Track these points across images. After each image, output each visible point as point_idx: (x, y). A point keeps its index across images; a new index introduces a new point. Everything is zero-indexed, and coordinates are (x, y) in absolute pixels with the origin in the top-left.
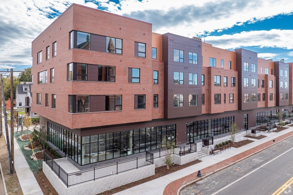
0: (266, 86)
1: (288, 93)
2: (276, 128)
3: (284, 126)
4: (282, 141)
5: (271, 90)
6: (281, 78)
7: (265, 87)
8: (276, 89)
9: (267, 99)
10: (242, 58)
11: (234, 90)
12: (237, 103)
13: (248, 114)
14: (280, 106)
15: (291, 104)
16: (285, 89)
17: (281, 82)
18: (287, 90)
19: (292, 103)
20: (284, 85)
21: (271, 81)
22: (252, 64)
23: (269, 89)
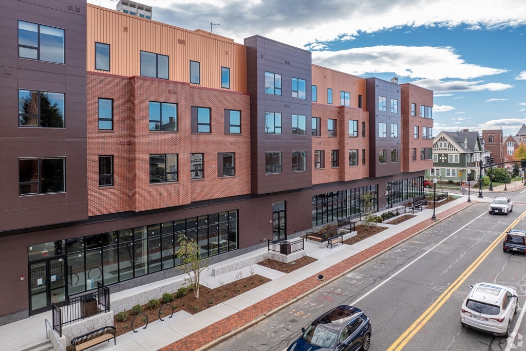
0: (340, 133)
1: (401, 147)
2: (356, 232)
3: (379, 225)
4: (344, 275)
5: (355, 142)
6: (379, 116)
7: (338, 134)
8: (370, 141)
9: (343, 163)
10: (259, 61)
11: (235, 143)
12: (249, 176)
13: (285, 202)
14: (376, 176)
15: (407, 171)
16: (391, 139)
17: (381, 124)
18: (396, 142)
19: (408, 169)
20: (388, 131)
21: (355, 122)
22: (293, 79)
23: (347, 140)
